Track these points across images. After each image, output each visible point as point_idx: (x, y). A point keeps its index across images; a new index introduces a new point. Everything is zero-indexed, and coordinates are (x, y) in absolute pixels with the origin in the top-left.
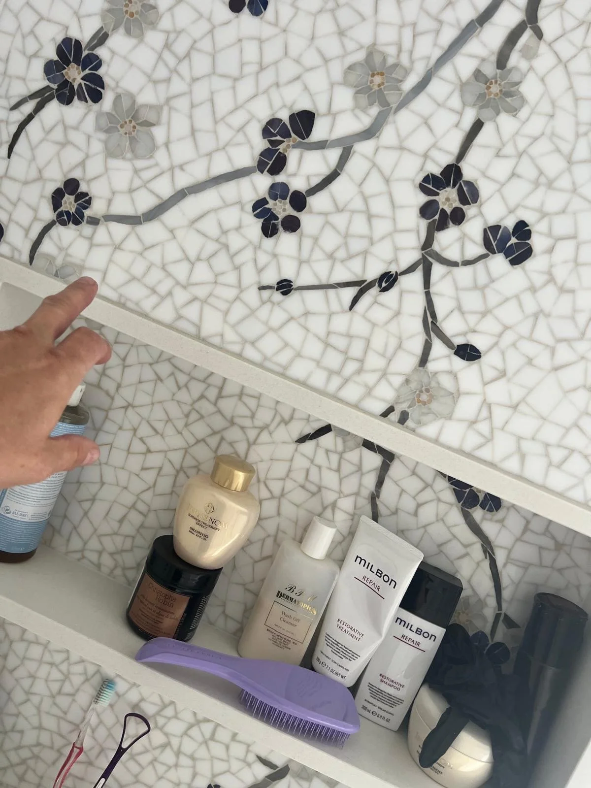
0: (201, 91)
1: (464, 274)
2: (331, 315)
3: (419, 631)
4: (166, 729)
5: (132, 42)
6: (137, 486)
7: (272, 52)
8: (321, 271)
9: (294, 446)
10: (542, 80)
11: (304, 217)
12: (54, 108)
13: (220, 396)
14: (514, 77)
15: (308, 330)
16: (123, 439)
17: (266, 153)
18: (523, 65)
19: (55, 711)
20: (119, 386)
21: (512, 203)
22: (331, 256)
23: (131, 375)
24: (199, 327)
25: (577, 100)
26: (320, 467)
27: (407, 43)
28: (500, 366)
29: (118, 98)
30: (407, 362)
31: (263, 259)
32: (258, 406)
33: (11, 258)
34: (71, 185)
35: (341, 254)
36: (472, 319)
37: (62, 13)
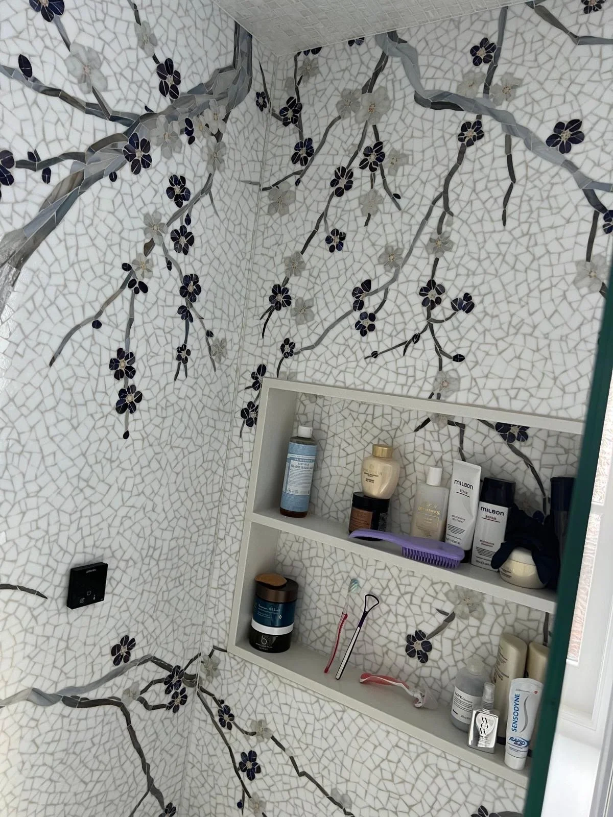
0: (326, 287)
1: (447, 324)
2: (396, 360)
3: (494, 512)
4: (388, 602)
5: (298, 278)
6: (346, 473)
7: (349, 262)
8: (388, 343)
9: (413, 434)
10: (458, 232)
11: (378, 324)
12: (275, 313)
13: (373, 418)
14: (446, 235)
15: (388, 370)
16: (336, 451)
17: (355, 303)
19: (333, 602)
20: (329, 427)
21: (460, 286)
22: (390, 336)
23: (333, 420)
24: (344, 383)
25: (475, 234)
26: (429, 441)
27: (400, 239)
28: (474, 360)
29: (297, 301)
30: (433, 371)
31: (363, 346)
32: (392, 418)
33: (270, 378)
34: (287, 341)
35: (394, 333)
36: (456, 343)
37: (271, 276)
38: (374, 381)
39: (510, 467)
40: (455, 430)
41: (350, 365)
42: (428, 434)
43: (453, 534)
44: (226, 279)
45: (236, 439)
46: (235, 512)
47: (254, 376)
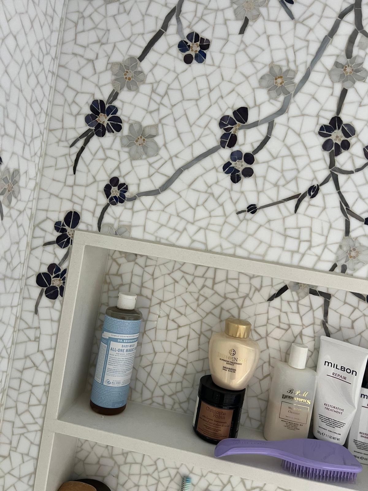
0: (178, 111)
1: (358, 177)
2: (284, 219)
5: (133, 93)
6: (176, 349)
7: (215, 80)
8: (272, 195)
9: (267, 303)
11: (255, 167)
12: (95, 141)
13: (214, 283)
14: (359, 61)
15: (272, 230)
16: (162, 322)
17: (224, 136)
18: (362, 53)
20: (153, 291)
22: (276, 185)
23: (159, 283)
24: (205, 244)
26: (286, 313)
27: (291, 58)
29: (131, 126)
30: (337, 235)
31: (235, 196)
32: (239, 284)
33: (87, 231)
34: (114, 181)
35: (282, 182)
37: (89, 87)
38: (251, 244)
40: (319, 301)
41: (213, 220)
42: (285, 304)
43: (329, 428)
44: (23, 75)
45: (29, 317)
46: (27, 418)
47: (58, 226)
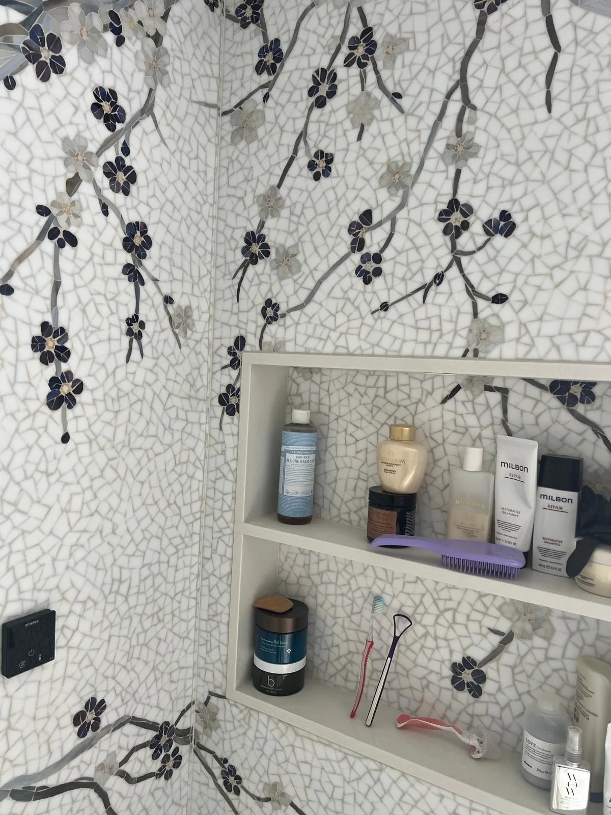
0: (313, 227)
1: (480, 256)
2: (414, 310)
3: (558, 499)
5: (275, 220)
6: (357, 464)
7: (340, 190)
8: (401, 290)
9: (440, 407)
10: (485, 130)
11: (385, 266)
12: (251, 269)
13: (386, 392)
14: (469, 137)
15: (404, 324)
16: (341, 438)
17: (353, 242)
18: (471, 128)
19: (353, 626)
20: (330, 408)
21: (493, 204)
22: (403, 279)
23: (334, 399)
24: (347, 348)
25: (509, 130)
26: (462, 415)
27: (405, 151)
28: (522, 298)
29: (277, 249)
30: (466, 319)
31: (369, 297)
32: (410, 390)
33: (252, 351)
34: (268, 303)
35: (409, 275)
36: (495, 279)
37: (242, 222)
38: (386, 342)
39: (573, 439)
40: (495, 397)
41: (353, 324)
42: (460, 405)
43: (505, 533)
44: (184, 228)
45: (216, 433)
47: (230, 351)
